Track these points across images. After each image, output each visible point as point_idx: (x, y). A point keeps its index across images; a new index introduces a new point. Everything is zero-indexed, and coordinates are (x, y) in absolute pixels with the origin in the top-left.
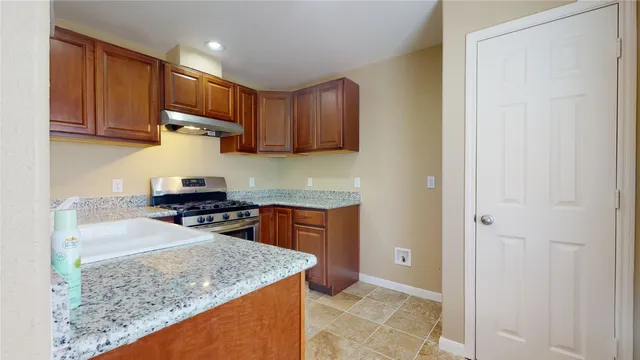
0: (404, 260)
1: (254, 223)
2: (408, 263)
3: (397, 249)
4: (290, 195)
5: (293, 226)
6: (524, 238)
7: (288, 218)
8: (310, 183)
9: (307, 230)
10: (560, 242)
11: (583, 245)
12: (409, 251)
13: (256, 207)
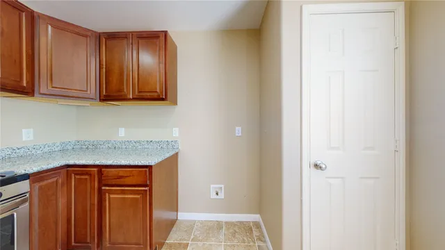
0: (217, 194)
1: (17, 205)
2: (222, 196)
3: (212, 186)
4: (94, 147)
5: (100, 189)
6: (342, 178)
7: (92, 181)
8: (122, 133)
9: (123, 192)
10: (366, 178)
11: (378, 178)
12: (222, 186)
13: (25, 177)
